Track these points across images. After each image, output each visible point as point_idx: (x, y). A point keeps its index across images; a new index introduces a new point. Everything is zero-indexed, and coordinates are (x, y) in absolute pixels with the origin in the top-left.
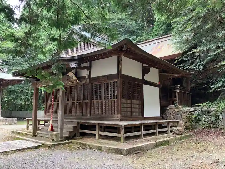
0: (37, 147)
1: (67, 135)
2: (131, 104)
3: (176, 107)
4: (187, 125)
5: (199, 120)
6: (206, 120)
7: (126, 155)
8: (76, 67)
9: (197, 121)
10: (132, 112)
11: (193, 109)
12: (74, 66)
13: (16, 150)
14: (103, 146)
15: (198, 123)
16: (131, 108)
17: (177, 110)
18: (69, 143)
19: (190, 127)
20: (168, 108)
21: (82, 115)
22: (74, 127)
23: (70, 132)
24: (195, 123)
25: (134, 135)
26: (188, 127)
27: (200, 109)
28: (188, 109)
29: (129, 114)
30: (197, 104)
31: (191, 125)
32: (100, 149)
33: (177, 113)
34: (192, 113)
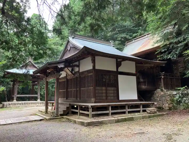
0: (41, 120)
1: (62, 113)
2: (106, 90)
3: (162, 90)
4: (170, 106)
5: (180, 102)
6: (186, 102)
7: (86, 126)
8: (63, 67)
9: (179, 102)
10: (107, 96)
11: (175, 92)
12: (61, 66)
13: (27, 121)
14: (77, 120)
15: (179, 104)
16: (106, 93)
17: (162, 93)
18: (61, 118)
19: (173, 108)
20: (155, 92)
21: (76, 99)
22: (67, 107)
23: (64, 111)
24: (177, 104)
25: (102, 113)
26: (171, 107)
27: (181, 92)
28: (171, 92)
29: (104, 98)
30: (176, 88)
31: (173, 106)
32: (75, 122)
33: (162, 96)
34: (174, 96)
